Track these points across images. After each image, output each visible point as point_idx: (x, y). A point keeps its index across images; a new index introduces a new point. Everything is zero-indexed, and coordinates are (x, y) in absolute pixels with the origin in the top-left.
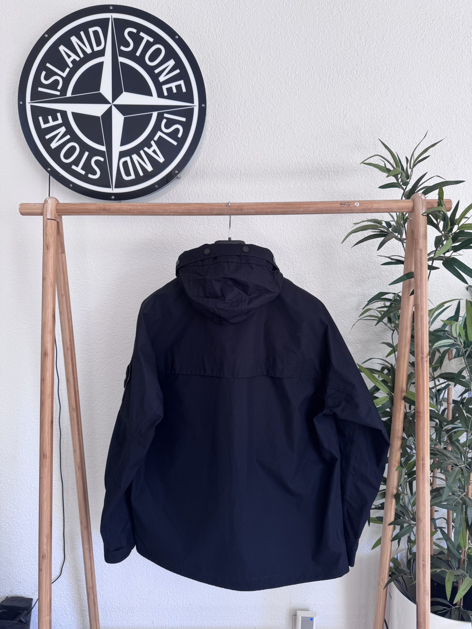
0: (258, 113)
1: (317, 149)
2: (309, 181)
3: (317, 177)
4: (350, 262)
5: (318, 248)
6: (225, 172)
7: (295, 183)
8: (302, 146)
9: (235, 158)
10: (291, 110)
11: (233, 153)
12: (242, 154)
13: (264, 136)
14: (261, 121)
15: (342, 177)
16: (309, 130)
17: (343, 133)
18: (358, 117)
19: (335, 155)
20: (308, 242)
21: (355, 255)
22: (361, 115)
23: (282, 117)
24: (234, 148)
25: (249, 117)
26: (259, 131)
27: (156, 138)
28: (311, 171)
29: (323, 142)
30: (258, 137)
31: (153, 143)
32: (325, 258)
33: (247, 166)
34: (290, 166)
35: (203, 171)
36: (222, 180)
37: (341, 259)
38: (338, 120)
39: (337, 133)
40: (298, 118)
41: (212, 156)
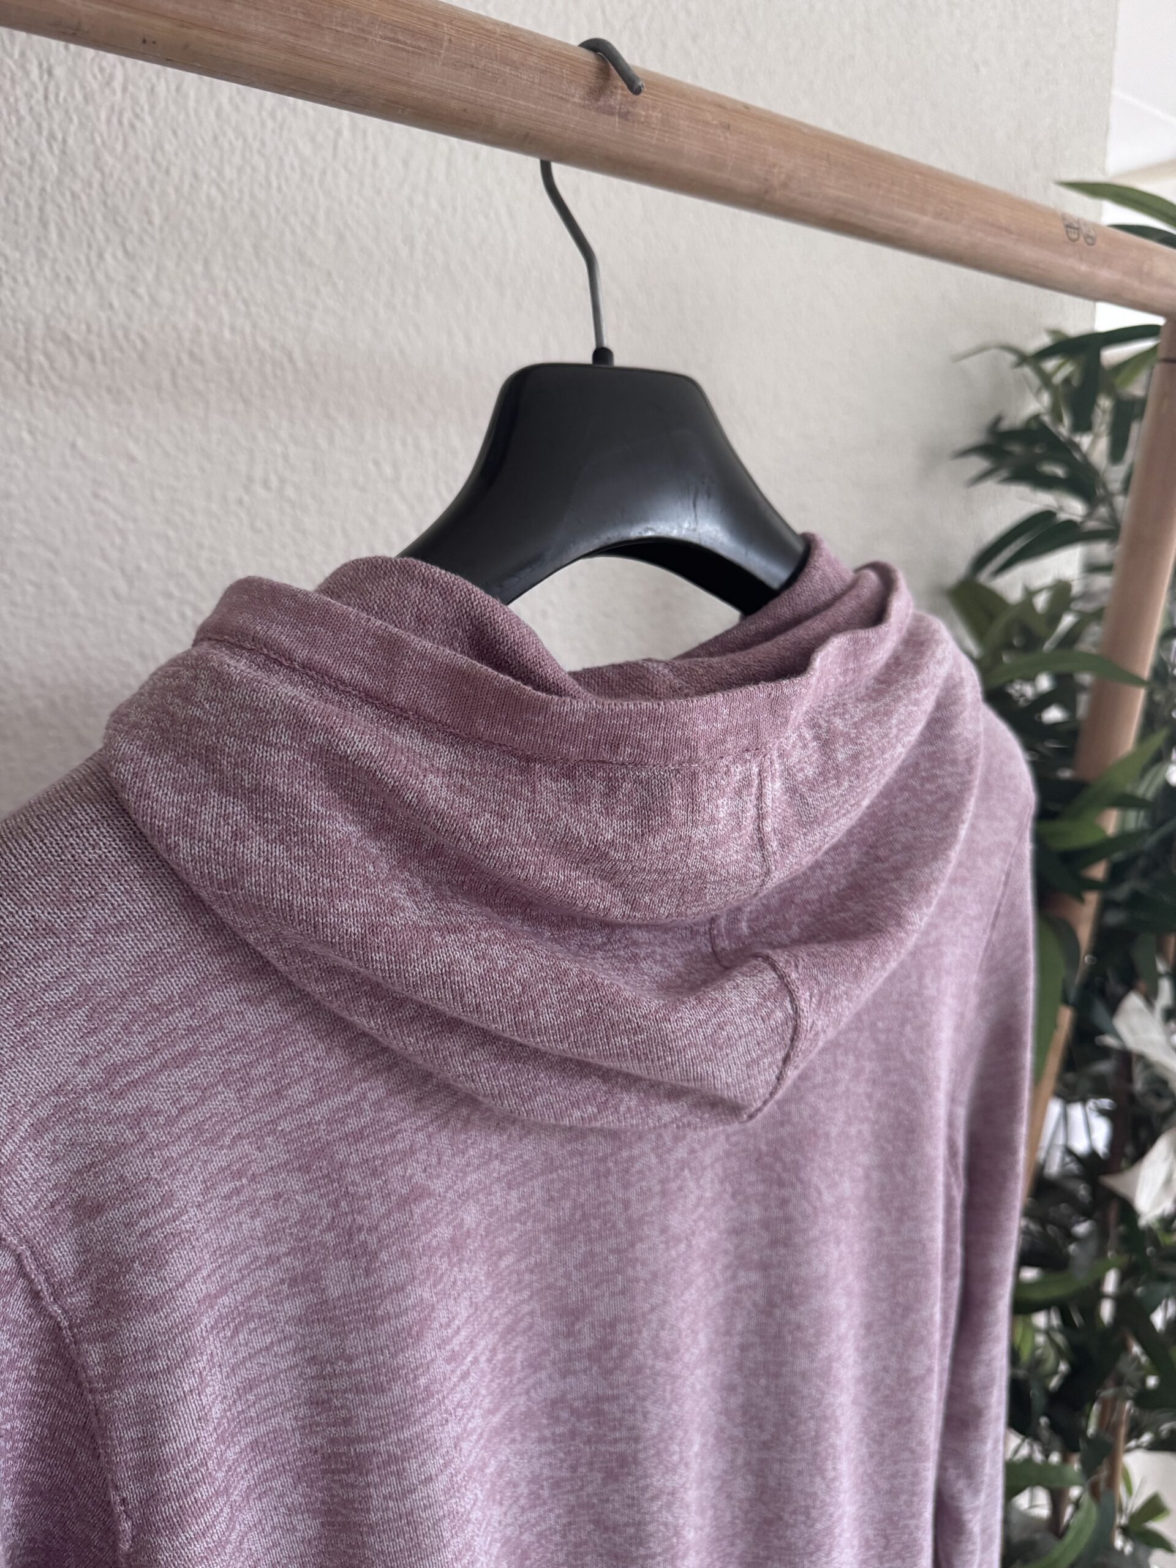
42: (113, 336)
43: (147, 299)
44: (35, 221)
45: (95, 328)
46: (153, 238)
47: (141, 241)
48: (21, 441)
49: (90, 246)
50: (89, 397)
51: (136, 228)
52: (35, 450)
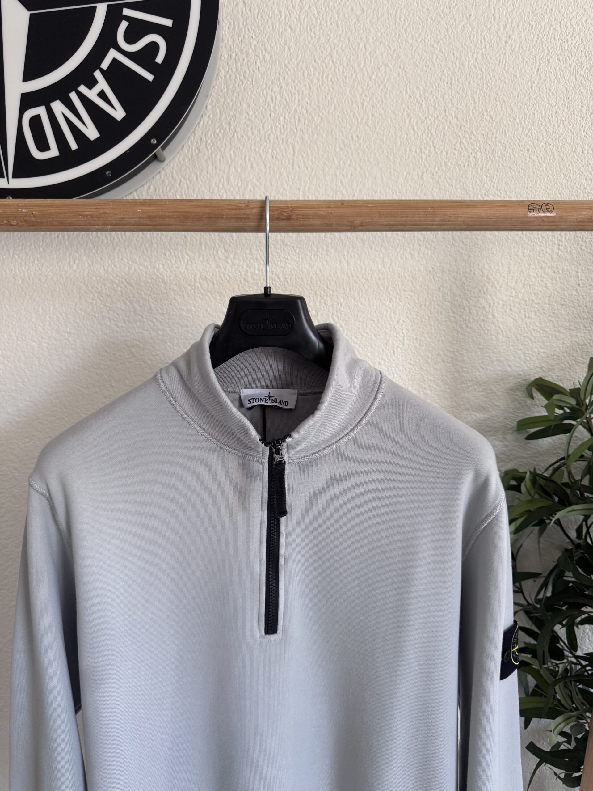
0: (329, 23)
1: (453, 104)
2: (437, 169)
3: (451, 163)
4: (516, 337)
5: (454, 310)
6: (259, 149)
7: (408, 173)
8: (421, 97)
9: (282, 118)
10: (398, 20)
11: (277, 108)
12: (296, 110)
13: (343, 72)
14: (335, 41)
15: (502, 165)
16: (436, 64)
17: (505, 74)
18: (535, 39)
19: (488, 118)
20: (433, 297)
21: (526, 323)
22: (540, 35)
23: (379, 34)
24: (279, 98)
25: (311, 30)
26: (331, 63)
27: (105, 65)
28: (439, 150)
29: (464, 89)
30: (330, 76)
31: (98, 75)
32: (469, 330)
33: (307, 136)
34: (396, 139)
35: (214, 145)
36: (255, 165)
37: (500, 331)
38: (495, 44)
39: (493, 70)
40: (412, 36)
41: (232, 113)
42: (220, 276)
43: (231, 263)
44: (198, 244)
45: (215, 274)
46: (233, 244)
47: (230, 246)
48: (191, 309)
49: (214, 249)
50: (212, 296)
51: (228, 242)
52: (195, 312)
